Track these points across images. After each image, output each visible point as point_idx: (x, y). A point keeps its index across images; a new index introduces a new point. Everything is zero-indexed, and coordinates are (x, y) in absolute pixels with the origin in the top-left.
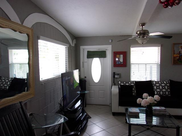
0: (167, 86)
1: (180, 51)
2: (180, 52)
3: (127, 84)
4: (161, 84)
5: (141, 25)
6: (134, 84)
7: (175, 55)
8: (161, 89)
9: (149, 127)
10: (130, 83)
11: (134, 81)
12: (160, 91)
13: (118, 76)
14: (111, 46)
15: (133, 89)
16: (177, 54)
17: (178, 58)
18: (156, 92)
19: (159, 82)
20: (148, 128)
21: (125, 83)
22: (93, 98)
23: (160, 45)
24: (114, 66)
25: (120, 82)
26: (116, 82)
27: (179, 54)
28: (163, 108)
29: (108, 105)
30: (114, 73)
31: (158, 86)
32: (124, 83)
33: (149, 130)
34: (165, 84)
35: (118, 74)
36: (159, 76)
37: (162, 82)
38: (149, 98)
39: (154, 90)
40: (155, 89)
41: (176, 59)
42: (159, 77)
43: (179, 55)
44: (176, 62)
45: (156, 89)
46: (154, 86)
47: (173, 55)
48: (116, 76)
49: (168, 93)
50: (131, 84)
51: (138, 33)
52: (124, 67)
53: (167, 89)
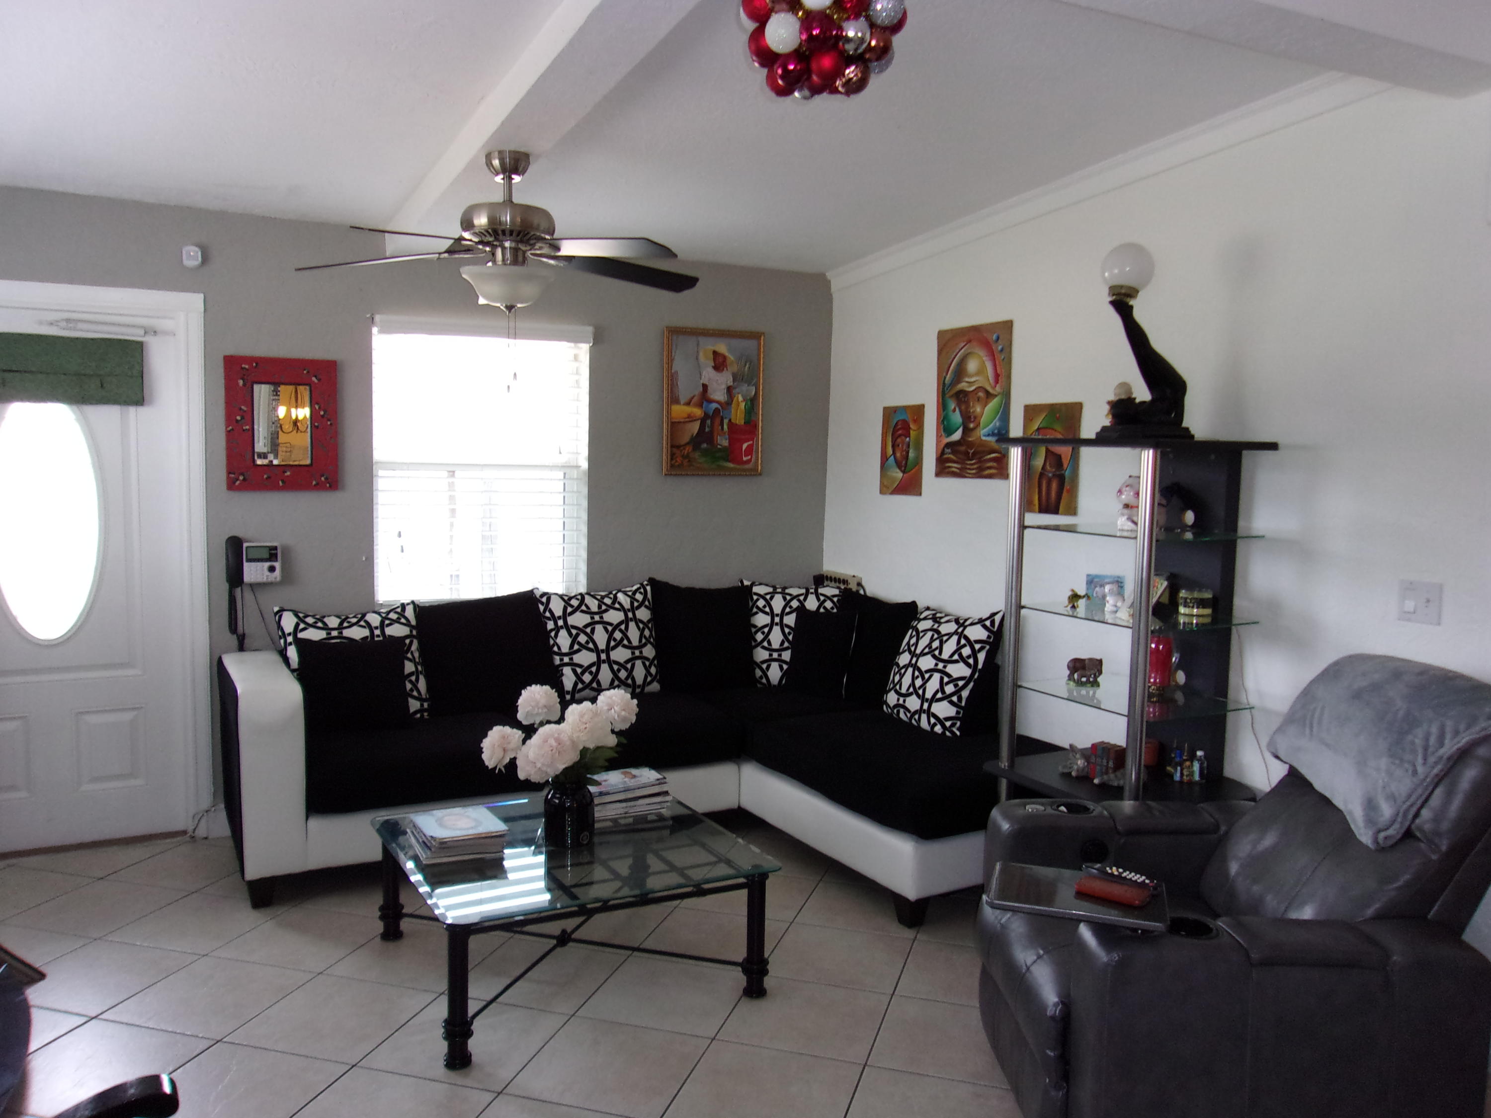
0: (637, 621)
1: (704, 380)
2: (705, 387)
3: (357, 633)
4: (601, 613)
5: (496, 163)
6: (408, 624)
7: (679, 411)
8: (602, 645)
9: (569, 924)
10: (374, 619)
11: (403, 606)
12: (599, 663)
13: (272, 569)
14: (196, 300)
15: (409, 667)
16: (688, 404)
17: (695, 427)
18: (567, 671)
19: (588, 600)
20: (564, 931)
21: (333, 622)
22: (13, 788)
23: (590, 329)
24: (231, 485)
25: (288, 622)
26: (250, 622)
27: (700, 405)
28: (647, 775)
29: (184, 832)
30: (235, 545)
31: (581, 630)
32: (326, 627)
33: (571, 944)
34: (622, 608)
35: (272, 554)
36: (584, 554)
37: (608, 601)
38: (582, 715)
39: (557, 660)
40: (565, 649)
41: (686, 439)
42: (583, 567)
43: (698, 412)
44: (684, 457)
45: (572, 653)
46: (557, 629)
47: (669, 412)
48: (253, 572)
49: (647, 669)
50: (389, 631)
51: (481, 221)
52: (319, 487)
53: (641, 647)
